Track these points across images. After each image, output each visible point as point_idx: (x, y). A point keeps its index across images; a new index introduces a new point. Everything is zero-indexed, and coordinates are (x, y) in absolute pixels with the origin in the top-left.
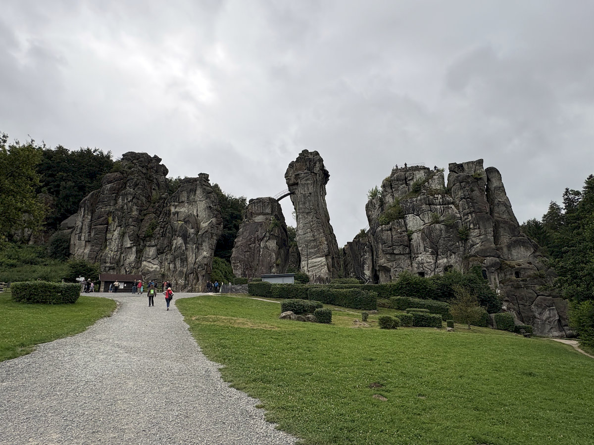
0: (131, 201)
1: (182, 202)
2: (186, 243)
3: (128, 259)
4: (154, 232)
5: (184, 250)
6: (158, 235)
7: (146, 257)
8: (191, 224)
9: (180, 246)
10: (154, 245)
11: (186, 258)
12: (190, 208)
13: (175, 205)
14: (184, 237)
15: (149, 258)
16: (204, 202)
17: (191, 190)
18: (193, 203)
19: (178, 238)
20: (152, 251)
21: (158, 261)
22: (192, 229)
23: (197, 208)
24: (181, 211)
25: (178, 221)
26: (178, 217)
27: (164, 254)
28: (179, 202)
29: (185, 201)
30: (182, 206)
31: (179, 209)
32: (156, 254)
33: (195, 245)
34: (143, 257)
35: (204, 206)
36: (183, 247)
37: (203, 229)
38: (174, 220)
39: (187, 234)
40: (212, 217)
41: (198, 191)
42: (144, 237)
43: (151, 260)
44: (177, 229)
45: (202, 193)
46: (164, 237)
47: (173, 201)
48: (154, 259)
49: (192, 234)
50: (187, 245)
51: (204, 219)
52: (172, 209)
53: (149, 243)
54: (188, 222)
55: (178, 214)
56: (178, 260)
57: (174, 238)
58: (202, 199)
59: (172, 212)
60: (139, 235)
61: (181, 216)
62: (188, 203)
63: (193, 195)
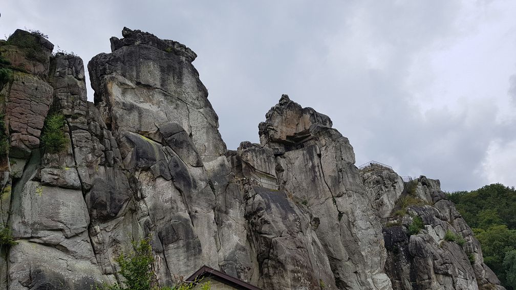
2: (188, 200)
4: (75, 143)
5: (187, 220)
6: (90, 155)
7: (41, 224)
8: (194, 153)
9: (173, 208)
10: (77, 183)
11: (200, 246)
12: (172, 112)
13: (126, 87)
14: (182, 183)
15: (55, 228)
16: (201, 110)
17: (169, 67)
18: (179, 102)
19: (160, 181)
20: (67, 206)
21: (89, 246)
22: (198, 168)
23: (187, 118)
24: (146, 109)
25: (139, 132)
26: (140, 121)
27: (111, 224)
28: (138, 84)
29: (157, 88)
30: (150, 99)
31: (135, 101)
32: (83, 217)
33: (213, 211)
34: (24, 223)
35: (203, 121)
36: (181, 210)
37: (211, 174)
38: (128, 125)
39: (189, 177)
40: (221, 153)
41: (188, 81)
42: (33, 147)
43: (62, 239)
44: (154, 154)
45: (196, 89)
46: (110, 166)
47: (119, 72)
48: (77, 235)
49: (201, 180)
50: (193, 208)
51: (205, 152)
52: (115, 92)
53: (54, 175)
54: (185, 145)
55: (140, 114)
56: (178, 248)
57: (142, 177)
58: (196, 102)
59: (117, 100)
60: (12, 132)
61: (150, 123)
62: (165, 95)
63: (175, 83)
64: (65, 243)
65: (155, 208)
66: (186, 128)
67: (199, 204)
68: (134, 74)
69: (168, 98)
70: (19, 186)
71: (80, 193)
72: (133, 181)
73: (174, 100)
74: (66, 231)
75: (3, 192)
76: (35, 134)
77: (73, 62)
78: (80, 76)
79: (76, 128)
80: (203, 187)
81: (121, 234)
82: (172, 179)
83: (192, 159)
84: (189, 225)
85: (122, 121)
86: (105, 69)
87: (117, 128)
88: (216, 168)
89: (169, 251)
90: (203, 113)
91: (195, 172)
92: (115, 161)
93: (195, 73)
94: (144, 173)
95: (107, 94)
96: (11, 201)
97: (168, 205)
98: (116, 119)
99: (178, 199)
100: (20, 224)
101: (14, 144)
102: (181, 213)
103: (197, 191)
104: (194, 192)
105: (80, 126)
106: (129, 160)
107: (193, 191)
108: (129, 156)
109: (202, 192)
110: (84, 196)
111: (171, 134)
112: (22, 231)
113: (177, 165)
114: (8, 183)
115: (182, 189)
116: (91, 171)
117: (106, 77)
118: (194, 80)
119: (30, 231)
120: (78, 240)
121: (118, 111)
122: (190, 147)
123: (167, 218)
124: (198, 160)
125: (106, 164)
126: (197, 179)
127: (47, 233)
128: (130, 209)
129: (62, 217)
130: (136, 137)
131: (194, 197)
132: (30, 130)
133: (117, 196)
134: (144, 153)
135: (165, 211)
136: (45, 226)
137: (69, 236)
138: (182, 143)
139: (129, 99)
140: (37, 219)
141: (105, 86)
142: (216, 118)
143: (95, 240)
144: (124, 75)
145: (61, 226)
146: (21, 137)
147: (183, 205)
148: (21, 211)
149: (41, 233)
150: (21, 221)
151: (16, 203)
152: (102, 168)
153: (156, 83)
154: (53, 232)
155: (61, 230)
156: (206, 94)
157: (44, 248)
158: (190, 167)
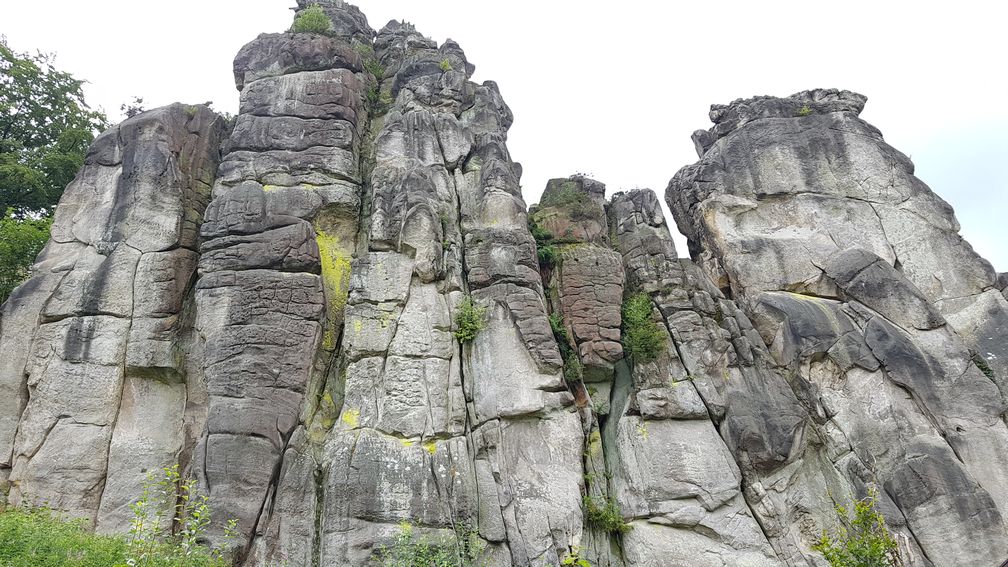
1: (781, 196)
3: (531, 493)
4: (676, 336)
5: (941, 451)
6: (708, 352)
7: (659, 489)
8: (917, 301)
9: (900, 428)
10: (700, 408)
11: (991, 504)
12: (842, 229)
13: (739, 211)
14: (907, 370)
15: (684, 495)
16: (907, 205)
17: (814, 142)
18: (852, 205)
19: (855, 375)
20: (694, 451)
21: (753, 524)
22: (934, 332)
23: (880, 231)
24: (789, 241)
25: (784, 288)
26: (782, 266)
27: (782, 477)
28: (761, 197)
29: (799, 193)
30: (791, 218)
31: (763, 231)
32: (727, 469)
33: (1001, 421)
34: (632, 490)
35: (918, 227)
36: (922, 431)
37: (972, 338)
38: (761, 280)
39: (918, 356)
40: (982, 285)
41: (860, 154)
42: (615, 359)
43: (702, 515)
44: (827, 325)
45: (883, 165)
46: (748, 365)
47: (721, 188)
48: (725, 504)
49: (950, 356)
50: (949, 421)
51: (942, 291)
52: (722, 226)
53: (657, 399)
54: (889, 289)
55: (778, 253)
56: (938, 513)
57: (817, 375)
58: (891, 191)
59: (730, 240)
60: (579, 341)
61: (803, 265)
62: (820, 200)
63: (833, 170)
64: (708, 520)
65: (861, 433)
66: (882, 252)
67: (960, 411)
68: (750, 181)
69: (826, 203)
70: (610, 427)
71: (709, 424)
72: (801, 386)
73: (841, 204)
74: (704, 498)
75: (590, 443)
76: (612, 337)
77: (640, 199)
78: (658, 220)
79: (673, 310)
80: (960, 371)
81: (807, 494)
82: (882, 367)
83: (915, 314)
84: (950, 460)
85: (749, 275)
86: (695, 192)
87: (742, 292)
88: (979, 322)
89: (920, 521)
90: (913, 208)
91: (930, 342)
92: (756, 355)
93: (872, 133)
94: (819, 366)
95: (710, 234)
96: (605, 456)
97: (888, 424)
98: (736, 275)
99: (908, 407)
100: (628, 493)
101: (586, 360)
102: (924, 438)
103: (947, 384)
104: (942, 387)
105: (677, 305)
106: (780, 347)
107: (938, 383)
108: (779, 340)
109: (960, 384)
110: (718, 428)
111: (853, 275)
112: (634, 505)
113: (883, 336)
114: (593, 425)
115: (911, 383)
116: (718, 382)
117: (700, 205)
118: (873, 148)
119: (646, 504)
120: (730, 512)
121: (736, 260)
122: (903, 289)
123: (895, 451)
124: (931, 314)
125: (739, 362)
126: (940, 356)
127: (674, 504)
128: (811, 443)
129: (690, 473)
130: (782, 299)
131: (944, 397)
132: (604, 332)
133: (777, 420)
134: (807, 325)
135: (886, 438)
136: (669, 494)
137: (712, 507)
138: (881, 286)
139: (752, 231)
140: (651, 481)
141: (703, 223)
142: (948, 211)
143: (760, 510)
144: (731, 192)
145: (693, 489)
146: (594, 346)
147: (922, 417)
148: (623, 470)
149: (665, 506)
150: (627, 488)
151: (612, 458)
152: (735, 372)
153: (796, 183)
154: (683, 503)
155: (695, 497)
156: (909, 168)
157: (676, 532)
158: (915, 332)
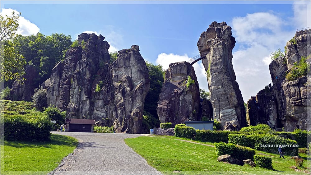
0: (86, 67)
1: (121, 67)
2: (124, 97)
10: (102, 98)
12: (126, 72)
13: (116, 70)
19: (118, 93)
20: (100, 103)
23: (131, 71)
25: (118, 81)
28: (118, 68)
30: (121, 70)
31: (118, 72)
32: (103, 105)
38: (115, 80)
40: (142, 78)
45: (135, 60)
51: (136, 80)
52: (113, 72)
53: (98, 98)
54: (125, 82)
55: (118, 76)
58: (134, 65)
61: (120, 78)
63: (128, 62)
66: (130, 75)
68: (117, 65)
73: (127, 68)
111: (123, 80)
117: (111, 69)
129: (100, 106)
134: (116, 87)
137: (101, 109)
144: (115, 67)
153: (123, 65)
157: (97, 111)
